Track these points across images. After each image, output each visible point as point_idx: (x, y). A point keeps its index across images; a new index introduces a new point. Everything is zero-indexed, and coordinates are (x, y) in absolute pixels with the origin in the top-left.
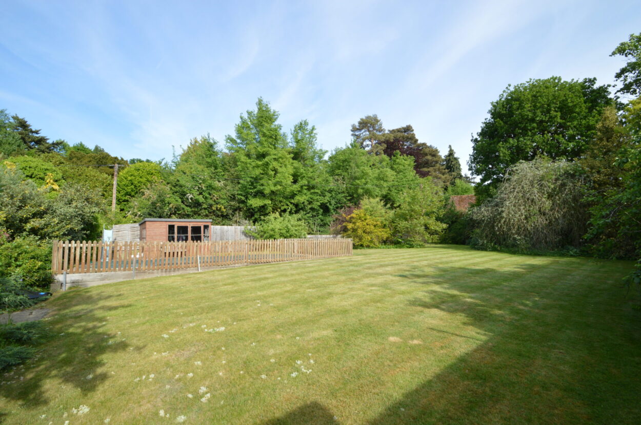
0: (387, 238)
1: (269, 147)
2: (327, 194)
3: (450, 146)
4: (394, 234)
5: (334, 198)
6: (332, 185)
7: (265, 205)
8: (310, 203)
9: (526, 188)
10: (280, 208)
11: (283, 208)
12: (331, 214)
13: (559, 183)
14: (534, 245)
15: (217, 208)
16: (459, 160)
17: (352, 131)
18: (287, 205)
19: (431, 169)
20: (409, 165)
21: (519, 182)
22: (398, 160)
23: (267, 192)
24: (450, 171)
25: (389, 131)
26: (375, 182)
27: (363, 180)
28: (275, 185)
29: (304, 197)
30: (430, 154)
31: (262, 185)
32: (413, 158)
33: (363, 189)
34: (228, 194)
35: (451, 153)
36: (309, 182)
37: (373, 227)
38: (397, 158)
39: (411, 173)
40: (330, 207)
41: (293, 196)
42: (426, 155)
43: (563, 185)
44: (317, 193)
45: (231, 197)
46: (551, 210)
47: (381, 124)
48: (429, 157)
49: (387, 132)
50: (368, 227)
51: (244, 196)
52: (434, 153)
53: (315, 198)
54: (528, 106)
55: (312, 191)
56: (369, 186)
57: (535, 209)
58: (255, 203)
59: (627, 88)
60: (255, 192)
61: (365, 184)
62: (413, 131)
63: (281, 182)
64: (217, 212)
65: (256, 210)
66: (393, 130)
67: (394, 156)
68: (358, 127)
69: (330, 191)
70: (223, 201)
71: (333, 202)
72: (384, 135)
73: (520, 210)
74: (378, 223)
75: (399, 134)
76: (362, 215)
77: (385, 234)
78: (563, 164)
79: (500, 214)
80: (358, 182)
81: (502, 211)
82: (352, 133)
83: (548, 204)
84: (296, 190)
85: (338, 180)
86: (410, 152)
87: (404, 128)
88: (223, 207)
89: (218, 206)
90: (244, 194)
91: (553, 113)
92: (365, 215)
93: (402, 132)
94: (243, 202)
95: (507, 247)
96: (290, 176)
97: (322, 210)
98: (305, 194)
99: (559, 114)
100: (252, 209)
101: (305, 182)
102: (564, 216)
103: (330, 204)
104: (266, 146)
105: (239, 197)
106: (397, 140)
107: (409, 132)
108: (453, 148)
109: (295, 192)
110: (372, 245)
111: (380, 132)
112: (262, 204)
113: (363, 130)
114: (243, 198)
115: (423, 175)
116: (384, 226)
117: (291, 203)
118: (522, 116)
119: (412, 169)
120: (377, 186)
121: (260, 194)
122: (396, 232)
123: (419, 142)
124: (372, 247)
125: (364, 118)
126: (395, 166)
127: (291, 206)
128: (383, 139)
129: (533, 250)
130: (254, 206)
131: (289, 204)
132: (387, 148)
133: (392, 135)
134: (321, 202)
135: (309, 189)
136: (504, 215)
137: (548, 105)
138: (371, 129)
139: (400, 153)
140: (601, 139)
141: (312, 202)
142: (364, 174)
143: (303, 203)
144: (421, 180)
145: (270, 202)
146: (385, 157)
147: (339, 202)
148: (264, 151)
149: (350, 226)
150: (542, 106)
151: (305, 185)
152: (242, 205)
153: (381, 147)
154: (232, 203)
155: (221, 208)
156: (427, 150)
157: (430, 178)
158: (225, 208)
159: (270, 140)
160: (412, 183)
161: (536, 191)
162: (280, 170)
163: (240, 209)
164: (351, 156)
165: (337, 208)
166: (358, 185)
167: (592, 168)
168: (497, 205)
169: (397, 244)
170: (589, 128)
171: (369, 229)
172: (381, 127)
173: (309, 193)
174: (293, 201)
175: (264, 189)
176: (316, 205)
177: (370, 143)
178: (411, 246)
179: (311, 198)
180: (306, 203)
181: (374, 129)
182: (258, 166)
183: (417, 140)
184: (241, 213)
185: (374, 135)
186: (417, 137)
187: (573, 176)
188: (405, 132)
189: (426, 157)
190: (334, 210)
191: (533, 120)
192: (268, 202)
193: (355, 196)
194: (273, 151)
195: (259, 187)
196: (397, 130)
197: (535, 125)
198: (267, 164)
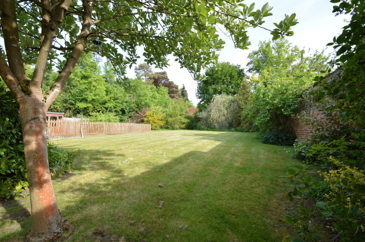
0: (163, 126)
1: (91, 73)
2: (124, 104)
3: (183, 85)
4: (166, 124)
5: (128, 106)
6: (127, 99)
7: (88, 107)
8: (115, 108)
9: (219, 105)
10: (97, 110)
11: (98, 110)
12: (126, 115)
13: (229, 104)
14: (221, 128)
15: (54, 107)
16: (187, 92)
17: (135, 69)
18: (101, 108)
19: (175, 95)
20: (166, 92)
21: (217, 102)
22: (160, 89)
23: (90, 99)
24: (183, 97)
25: (155, 73)
26: (150, 99)
27: (145, 97)
28: (95, 95)
29: (112, 104)
30: (175, 87)
31: (87, 95)
32: (168, 88)
33: (144, 102)
34: (62, 99)
35: (184, 88)
36: (115, 95)
37: (157, 120)
38: (160, 88)
39: (167, 96)
40: (126, 111)
41: (105, 103)
42: (173, 87)
43: (230, 105)
44: (119, 102)
45: (64, 101)
46: (227, 114)
47: (151, 69)
48: (174, 89)
49: (154, 73)
50: (155, 120)
51: (74, 101)
52: (176, 87)
53: (118, 105)
54: (220, 73)
55: (116, 101)
56: (147, 101)
57: (221, 114)
58: (82, 105)
59: (250, 71)
60: (81, 99)
61: (146, 99)
62: (167, 74)
63: (99, 94)
64: (54, 110)
65: (81, 110)
66: (157, 73)
67: (159, 86)
68: (138, 68)
69: (126, 102)
70: (58, 103)
71: (128, 108)
72: (152, 74)
73: (217, 114)
74: (160, 118)
75: (161, 75)
76: (152, 114)
77: (162, 123)
78: (230, 97)
79: (210, 115)
80: (142, 98)
81: (211, 114)
82: (135, 71)
83: (226, 112)
84: (107, 99)
85: (130, 96)
86: (166, 85)
87: (162, 73)
88: (58, 107)
89: (55, 106)
90: (74, 99)
91: (227, 77)
92: (153, 114)
93: (161, 74)
94: (73, 104)
95: (212, 129)
96: (104, 92)
97: (121, 112)
98: (112, 103)
99: (229, 78)
100: (79, 109)
101: (112, 95)
102: (230, 117)
103: (126, 109)
104: (89, 72)
105: (71, 101)
106: (159, 78)
107: (165, 75)
108: (184, 86)
109: (107, 101)
110: (156, 129)
111: (150, 72)
112: (86, 106)
113: (142, 70)
114: (73, 102)
115: (172, 97)
116: (162, 120)
117: (104, 107)
118: (217, 77)
119: (167, 93)
120: (151, 101)
121: (85, 100)
122: (167, 122)
123: (169, 81)
124: (156, 130)
125: (142, 64)
126: (159, 92)
127: (104, 109)
128: (152, 77)
129: (221, 129)
130: (80, 107)
131: (102, 107)
132: (154, 82)
133: (157, 75)
134: (121, 107)
135: (114, 100)
136: (212, 115)
137: (226, 74)
138: (146, 70)
139: (162, 85)
140: (242, 89)
141: (116, 107)
142: (145, 95)
143: (111, 107)
144: (171, 100)
145: (91, 105)
146: (153, 86)
147: (131, 108)
148: (88, 75)
149: (145, 119)
150: (224, 74)
151: (112, 97)
152: (72, 106)
153: (152, 81)
154: (65, 105)
155: (57, 107)
156: (173, 85)
157: (175, 99)
158: (60, 107)
159: (92, 68)
160: (167, 101)
161: (222, 106)
162: (98, 87)
163: (70, 109)
164: (138, 84)
165: (130, 111)
166: (142, 99)
167: (239, 99)
168: (208, 112)
169: (167, 128)
170: (238, 84)
171: (156, 121)
172: (151, 70)
173: (114, 102)
174: (105, 106)
175: (87, 97)
176: (118, 109)
177: (145, 78)
178: (173, 129)
179: (115, 105)
180: (113, 108)
181: (147, 71)
182: (84, 83)
183: (168, 80)
184: (71, 111)
185: (147, 73)
186: (169, 78)
187: (233, 102)
188: (163, 74)
189: (173, 89)
190: (128, 112)
191: (220, 79)
192: (90, 105)
193: (140, 105)
194: (93, 75)
195: (84, 96)
196: (159, 73)
197: (221, 81)
198: (90, 83)
